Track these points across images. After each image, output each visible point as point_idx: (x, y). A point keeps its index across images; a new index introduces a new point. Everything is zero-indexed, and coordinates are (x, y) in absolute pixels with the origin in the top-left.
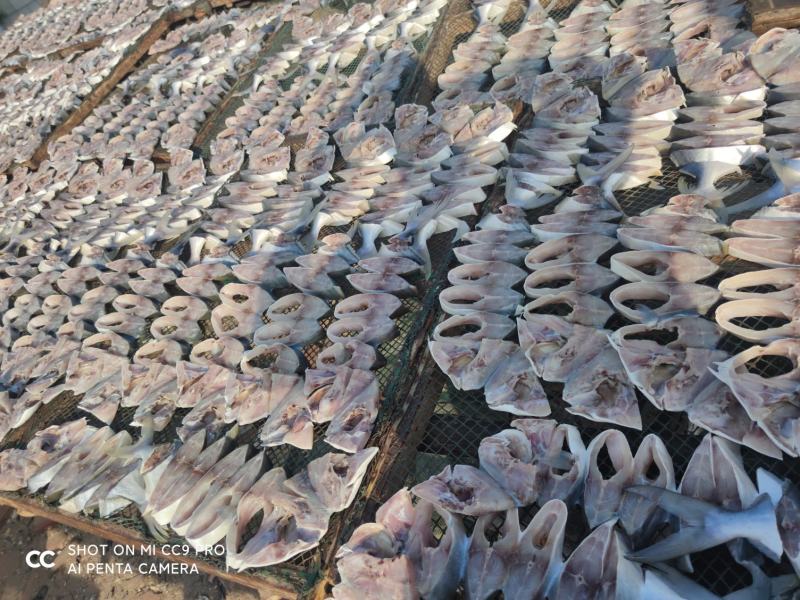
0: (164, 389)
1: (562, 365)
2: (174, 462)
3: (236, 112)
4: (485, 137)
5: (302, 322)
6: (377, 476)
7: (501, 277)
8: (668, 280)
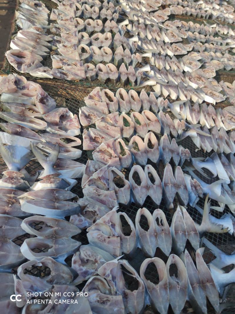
0: (66, 28)
1: (103, 127)
2: (39, 34)
3: (196, 24)
4: (204, 94)
5: (101, 57)
6: (45, 82)
7: (135, 105)
8: (147, 151)
